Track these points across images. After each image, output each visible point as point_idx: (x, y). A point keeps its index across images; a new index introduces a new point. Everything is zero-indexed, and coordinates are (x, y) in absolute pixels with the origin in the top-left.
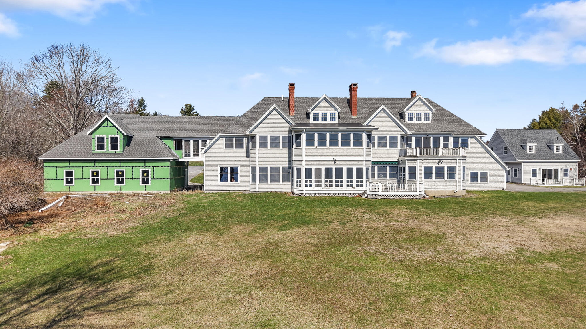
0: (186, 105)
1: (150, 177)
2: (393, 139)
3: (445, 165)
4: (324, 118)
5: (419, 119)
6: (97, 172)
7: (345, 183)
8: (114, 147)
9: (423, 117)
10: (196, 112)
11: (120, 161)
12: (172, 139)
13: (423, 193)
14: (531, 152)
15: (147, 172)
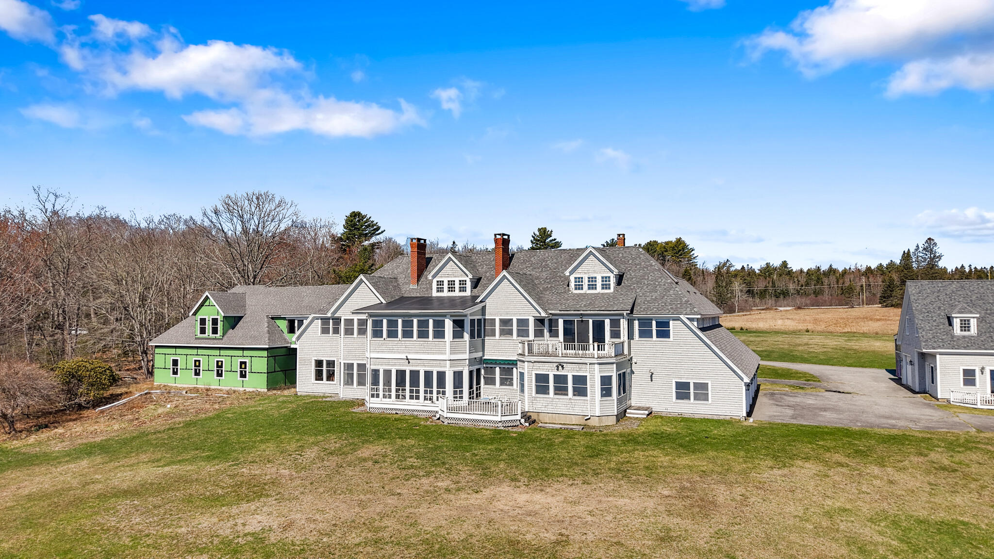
0: (539, 230)
1: (248, 370)
2: (523, 323)
3: (570, 373)
4: (451, 289)
5: (592, 286)
6: (199, 361)
7: (422, 394)
8: (215, 331)
9: (599, 284)
11: (220, 348)
12: (284, 319)
13: (518, 417)
14: (966, 333)
15: (245, 363)
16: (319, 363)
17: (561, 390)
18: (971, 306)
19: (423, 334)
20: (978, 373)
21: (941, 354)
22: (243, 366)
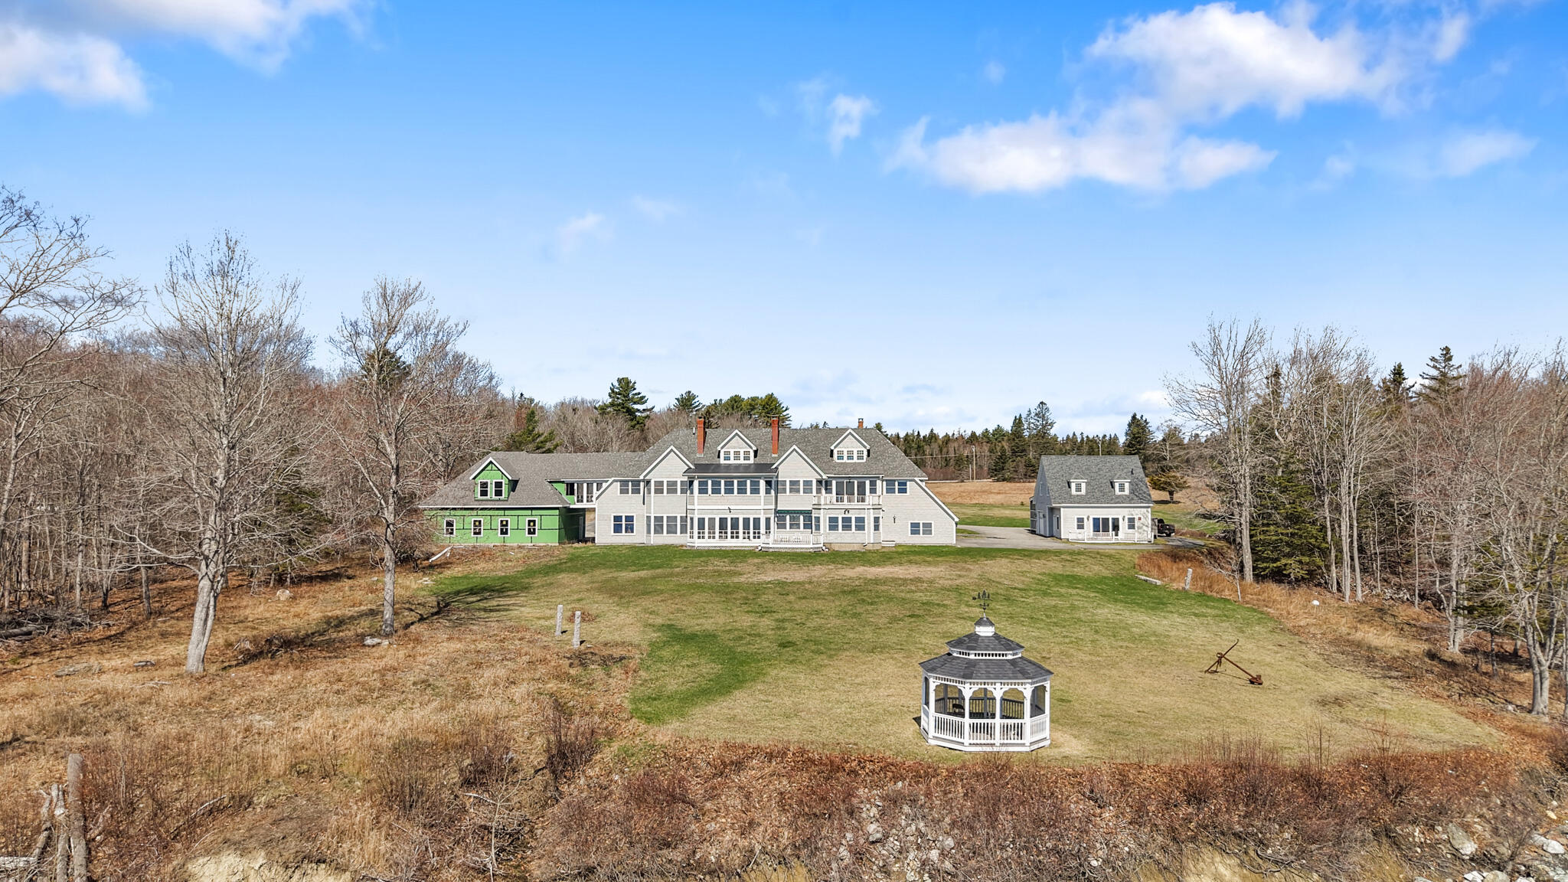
0: (620, 381)
1: (536, 527)
2: (808, 483)
3: (853, 515)
4: (737, 458)
5: (850, 457)
6: (480, 522)
7: (741, 535)
8: (498, 493)
9: (855, 455)
10: (639, 394)
11: (504, 509)
12: (563, 482)
13: (821, 545)
14: (1079, 493)
15: (534, 521)
16: (617, 519)
17: (847, 527)
18: (1083, 474)
19: (742, 491)
20: (1085, 520)
21: (1064, 507)
22: (532, 524)
